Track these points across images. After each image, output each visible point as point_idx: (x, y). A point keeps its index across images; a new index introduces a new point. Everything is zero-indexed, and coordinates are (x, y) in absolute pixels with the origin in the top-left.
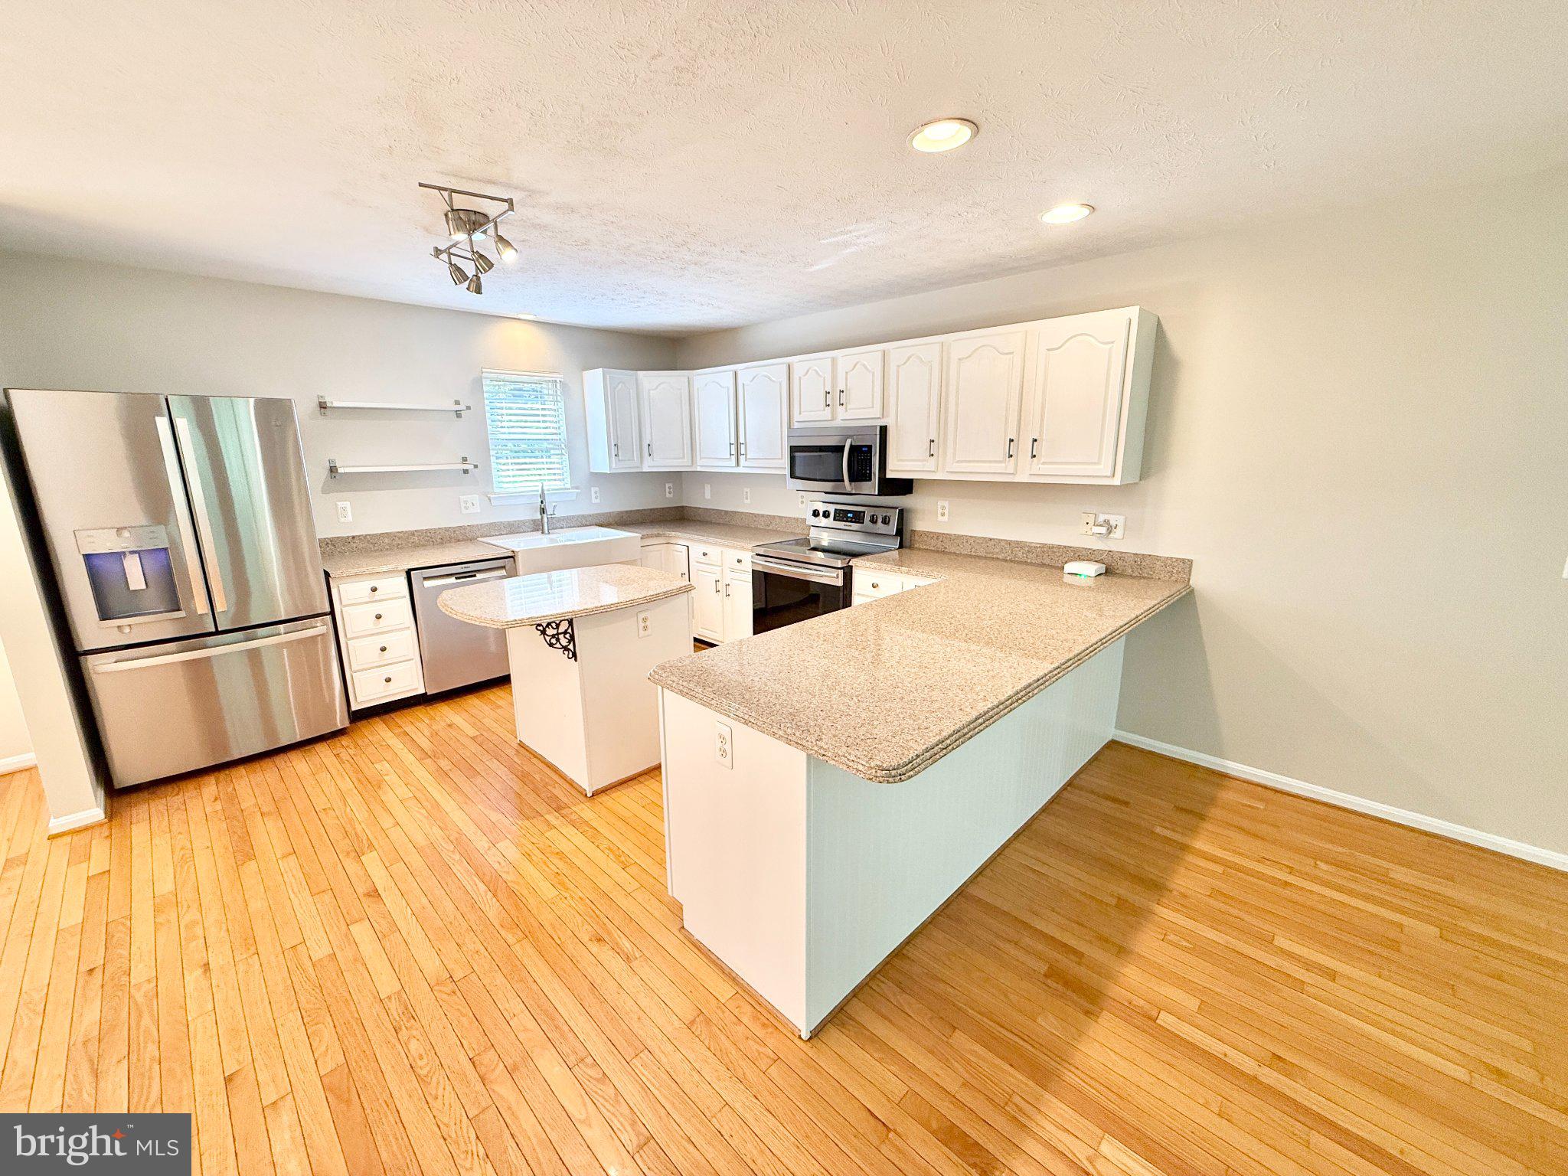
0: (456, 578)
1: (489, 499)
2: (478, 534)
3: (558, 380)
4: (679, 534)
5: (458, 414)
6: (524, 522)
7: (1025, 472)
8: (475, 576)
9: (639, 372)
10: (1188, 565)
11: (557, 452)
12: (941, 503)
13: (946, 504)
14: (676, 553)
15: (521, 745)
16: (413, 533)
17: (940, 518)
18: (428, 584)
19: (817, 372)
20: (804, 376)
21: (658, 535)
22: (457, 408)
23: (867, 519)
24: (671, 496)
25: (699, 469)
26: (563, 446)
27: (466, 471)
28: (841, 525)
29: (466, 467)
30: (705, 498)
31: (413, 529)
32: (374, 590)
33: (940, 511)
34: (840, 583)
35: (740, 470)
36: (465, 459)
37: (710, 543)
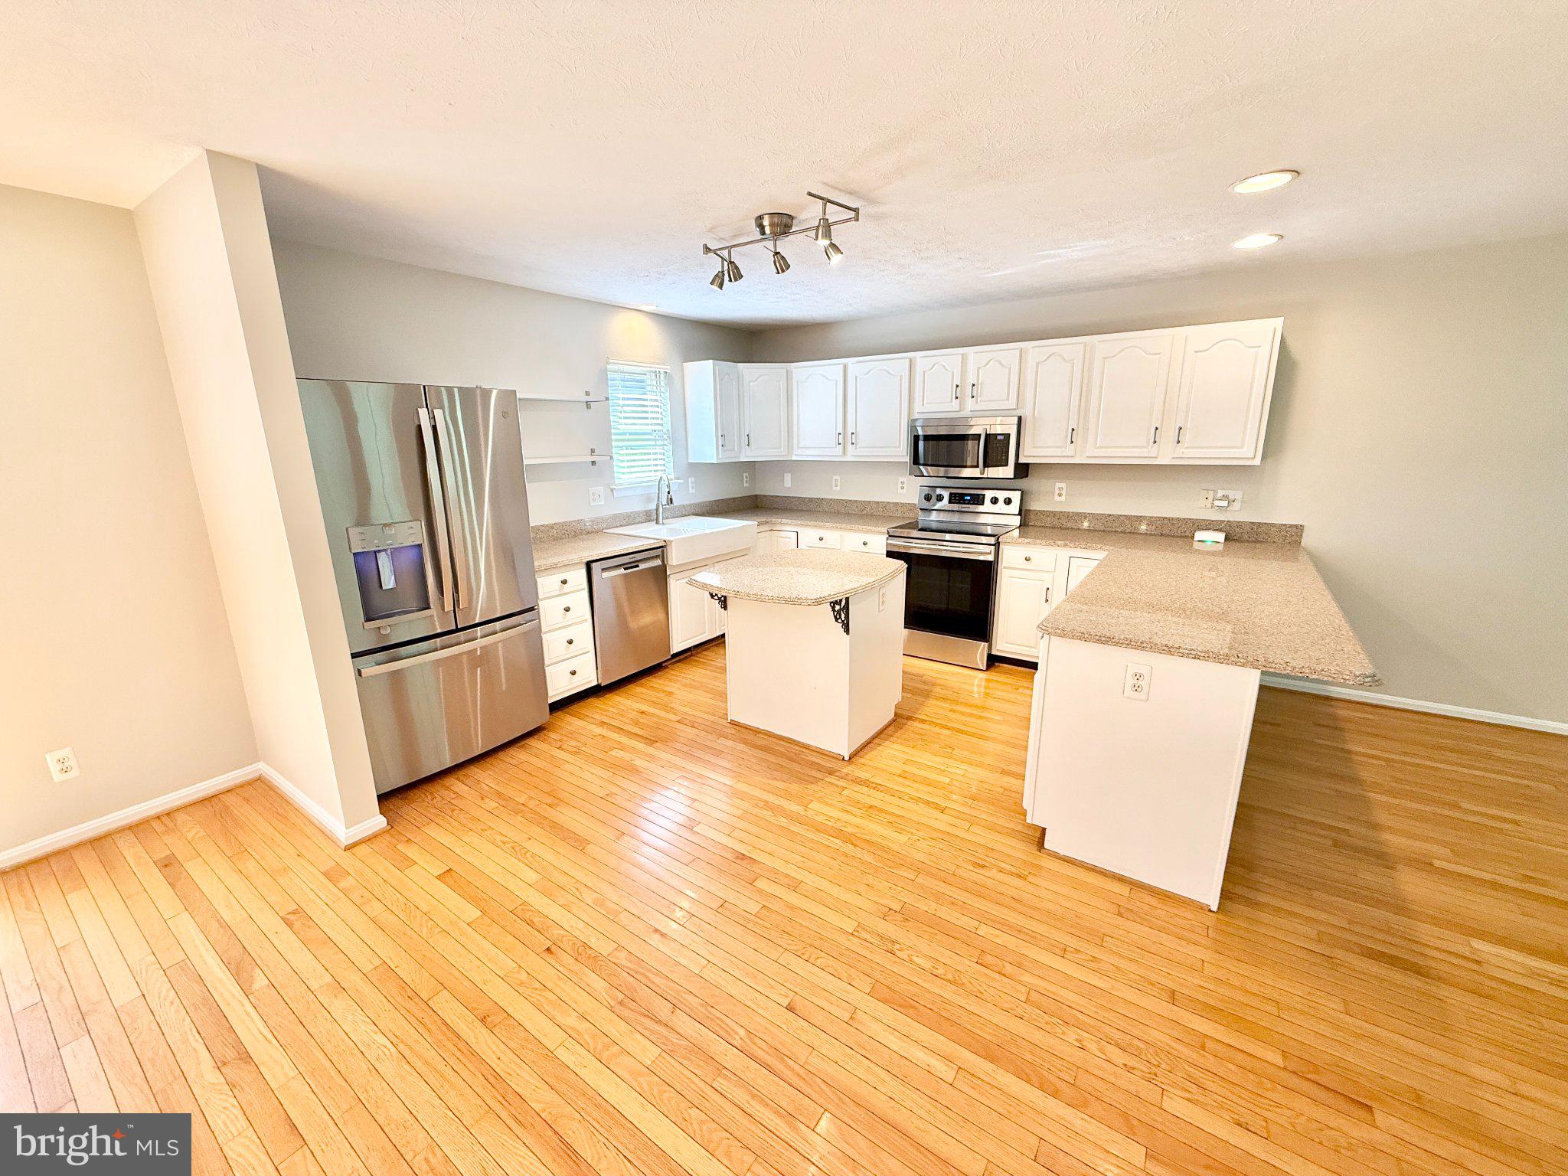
0: (625, 569)
1: (612, 491)
2: (604, 526)
3: (662, 371)
4: (789, 521)
5: (588, 405)
6: (638, 513)
7: (1165, 456)
8: (638, 566)
9: (739, 364)
10: (1299, 529)
11: (659, 443)
12: (1058, 485)
13: (1063, 485)
14: (782, 539)
15: (733, 723)
16: (552, 527)
17: (1057, 498)
18: (606, 575)
19: (944, 366)
20: (928, 370)
21: (766, 523)
22: (588, 399)
23: (987, 500)
24: (748, 485)
25: (794, 458)
26: (665, 436)
27: (593, 463)
28: (956, 507)
29: (594, 458)
30: (786, 486)
31: (552, 522)
32: (564, 582)
33: (1057, 492)
34: (991, 558)
35: (848, 458)
36: (593, 451)
37: (822, 527)
